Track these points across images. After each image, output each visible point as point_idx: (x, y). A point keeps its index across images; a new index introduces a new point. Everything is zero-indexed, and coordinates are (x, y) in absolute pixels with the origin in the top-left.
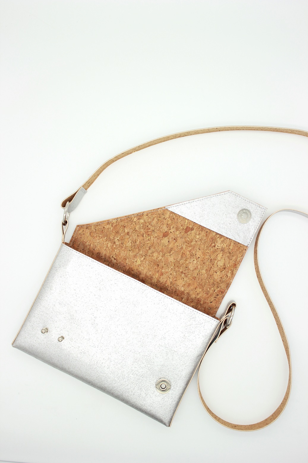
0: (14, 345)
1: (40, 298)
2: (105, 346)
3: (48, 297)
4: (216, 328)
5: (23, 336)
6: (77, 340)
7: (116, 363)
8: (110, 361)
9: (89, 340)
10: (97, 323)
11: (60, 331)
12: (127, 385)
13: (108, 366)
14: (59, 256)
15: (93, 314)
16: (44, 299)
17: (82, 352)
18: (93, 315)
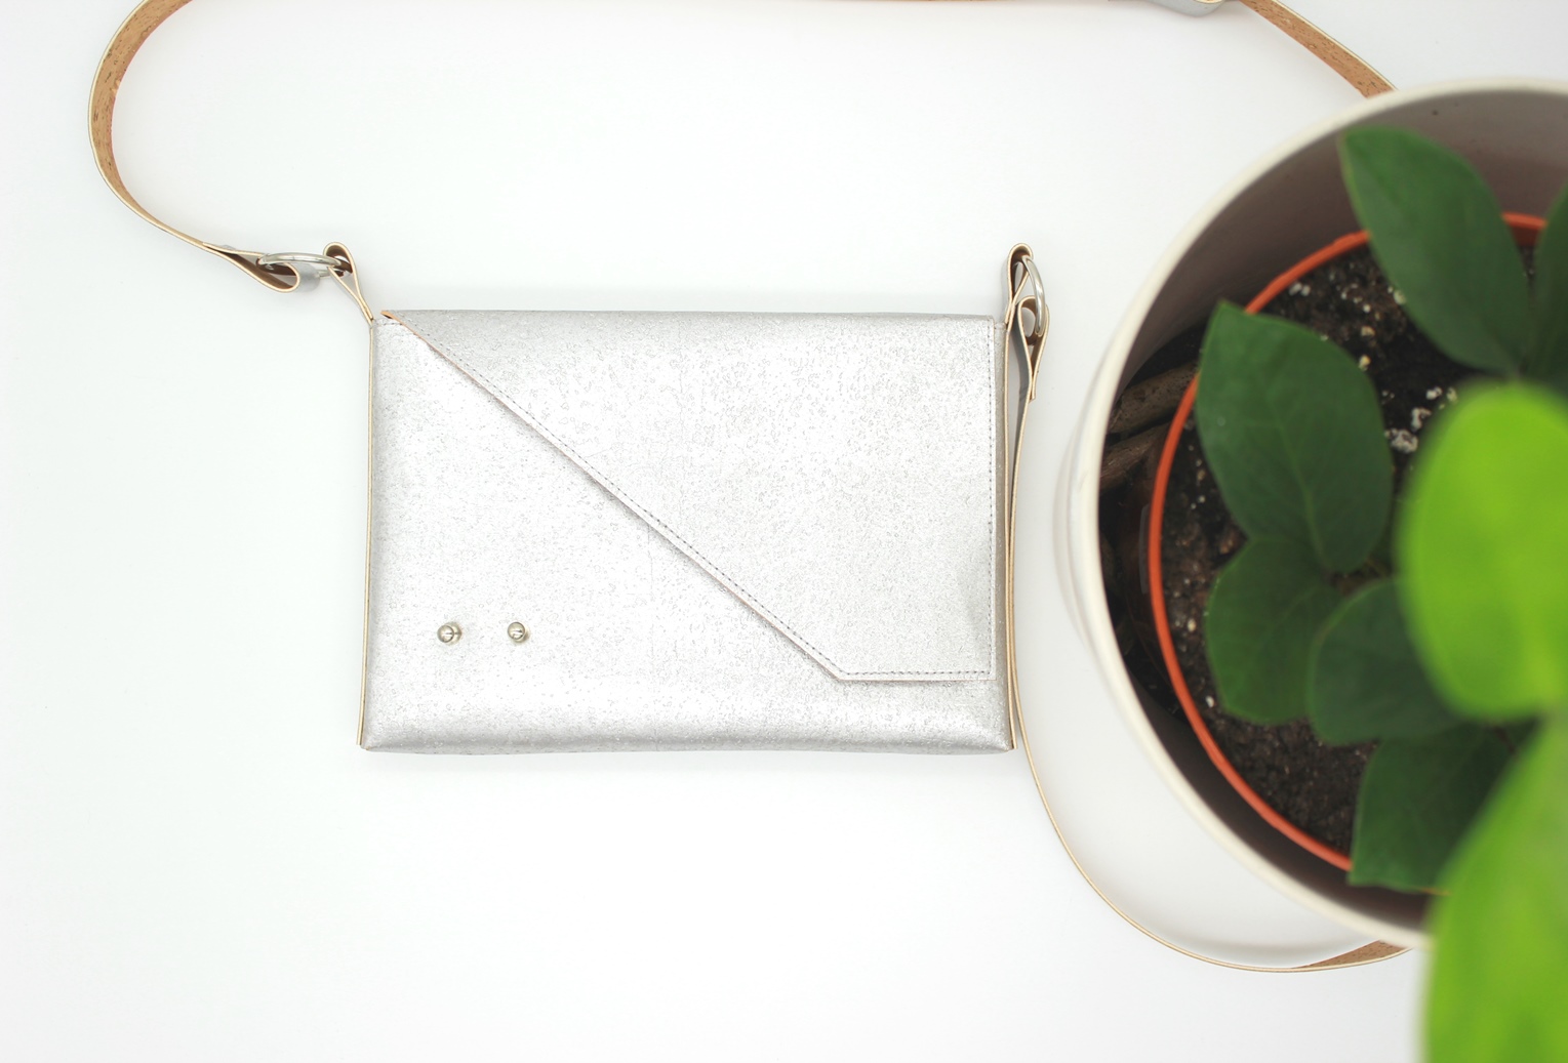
0: (370, 741)
1: (384, 535)
2: (676, 583)
3: (407, 517)
4: (1004, 351)
5: (382, 692)
6: (573, 610)
7: (736, 620)
8: (716, 624)
9: (613, 591)
10: (614, 522)
11: (502, 608)
12: (809, 673)
13: (718, 644)
14: (382, 365)
15: (586, 500)
16: (396, 532)
17: (607, 640)
18: (589, 503)
